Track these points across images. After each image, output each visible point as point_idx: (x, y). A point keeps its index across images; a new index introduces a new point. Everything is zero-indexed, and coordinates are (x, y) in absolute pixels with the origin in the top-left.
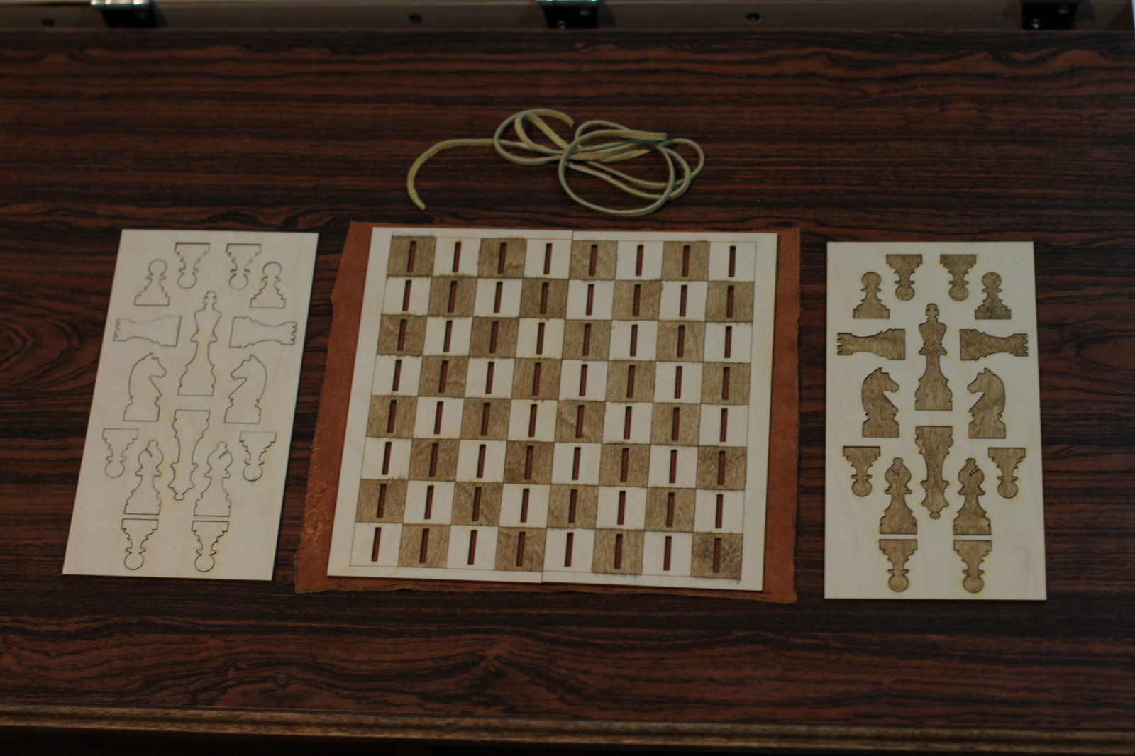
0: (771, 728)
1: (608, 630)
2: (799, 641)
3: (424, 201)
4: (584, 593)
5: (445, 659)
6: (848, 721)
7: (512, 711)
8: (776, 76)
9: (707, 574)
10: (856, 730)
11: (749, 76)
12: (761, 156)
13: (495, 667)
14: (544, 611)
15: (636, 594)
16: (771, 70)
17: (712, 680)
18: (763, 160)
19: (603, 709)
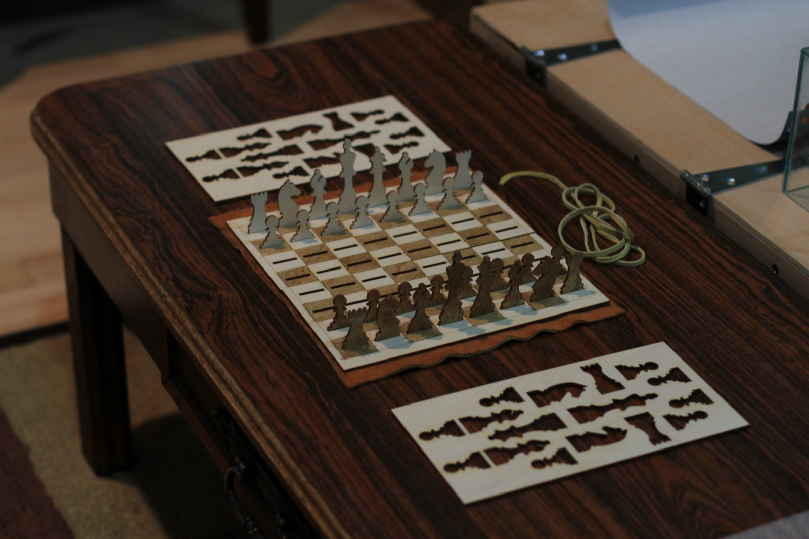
0: (251, 408)
1: (271, 327)
2: (323, 399)
3: (507, 184)
4: (289, 310)
5: (206, 278)
6: (279, 435)
7: (188, 310)
8: (731, 274)
9: (337, 346)
10: (276, 441)
11: (719, 264)
12: (665, 286)
13: (213, 296)
14: (265, 302)
15: (304, 329)
16: (733, 270)
17: (267, 374)
18: (663, 287)
19: (215, 340)
